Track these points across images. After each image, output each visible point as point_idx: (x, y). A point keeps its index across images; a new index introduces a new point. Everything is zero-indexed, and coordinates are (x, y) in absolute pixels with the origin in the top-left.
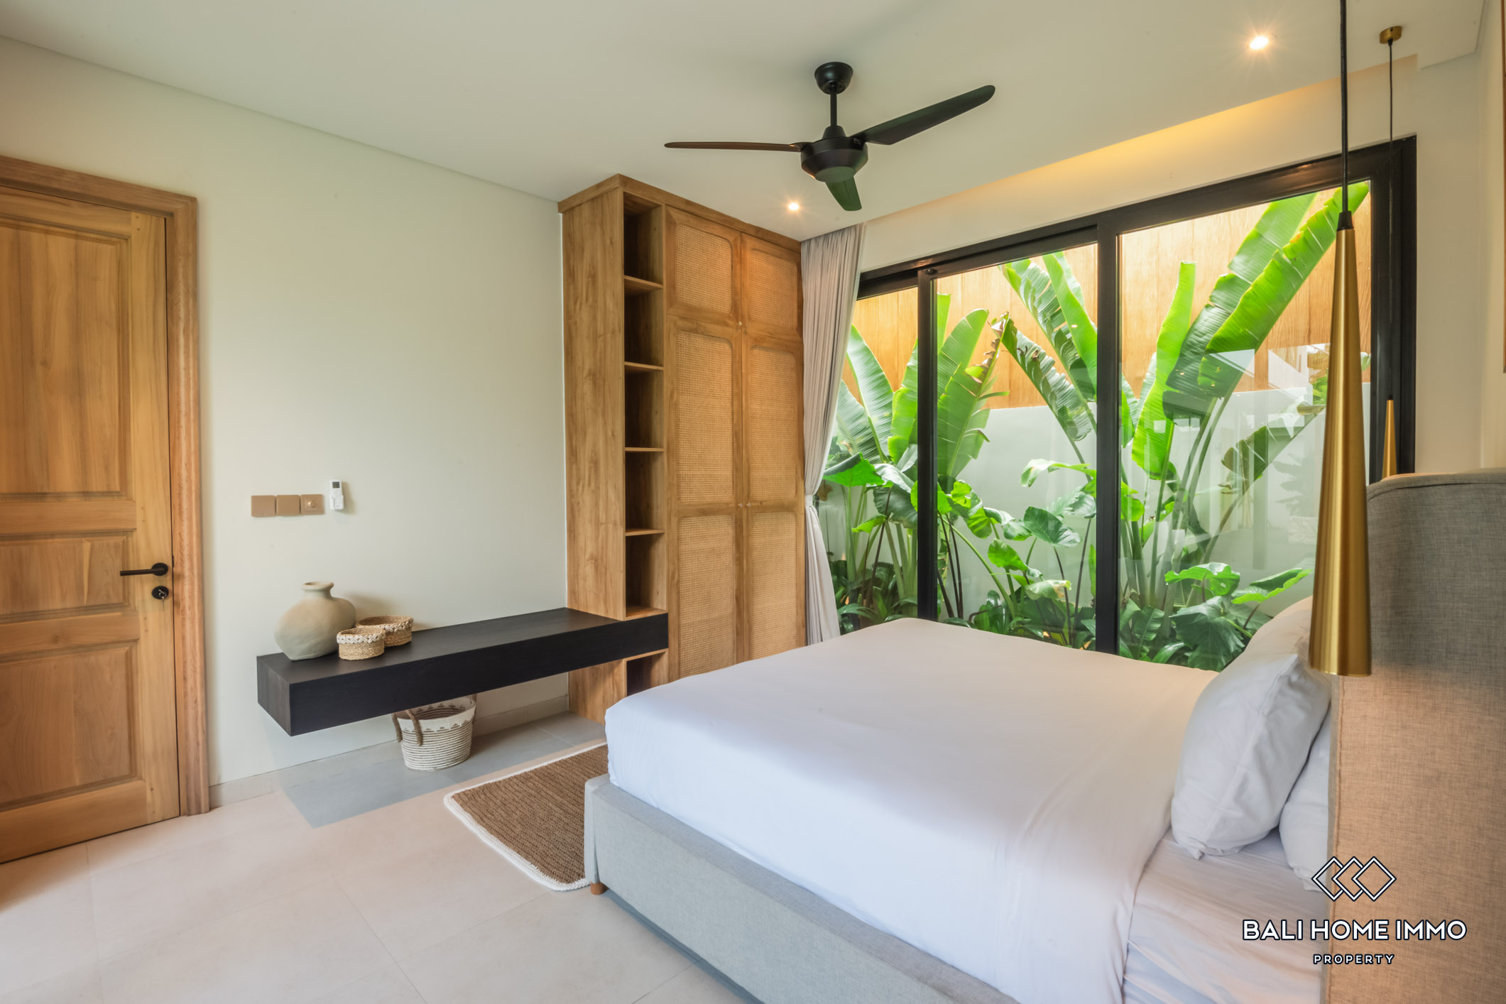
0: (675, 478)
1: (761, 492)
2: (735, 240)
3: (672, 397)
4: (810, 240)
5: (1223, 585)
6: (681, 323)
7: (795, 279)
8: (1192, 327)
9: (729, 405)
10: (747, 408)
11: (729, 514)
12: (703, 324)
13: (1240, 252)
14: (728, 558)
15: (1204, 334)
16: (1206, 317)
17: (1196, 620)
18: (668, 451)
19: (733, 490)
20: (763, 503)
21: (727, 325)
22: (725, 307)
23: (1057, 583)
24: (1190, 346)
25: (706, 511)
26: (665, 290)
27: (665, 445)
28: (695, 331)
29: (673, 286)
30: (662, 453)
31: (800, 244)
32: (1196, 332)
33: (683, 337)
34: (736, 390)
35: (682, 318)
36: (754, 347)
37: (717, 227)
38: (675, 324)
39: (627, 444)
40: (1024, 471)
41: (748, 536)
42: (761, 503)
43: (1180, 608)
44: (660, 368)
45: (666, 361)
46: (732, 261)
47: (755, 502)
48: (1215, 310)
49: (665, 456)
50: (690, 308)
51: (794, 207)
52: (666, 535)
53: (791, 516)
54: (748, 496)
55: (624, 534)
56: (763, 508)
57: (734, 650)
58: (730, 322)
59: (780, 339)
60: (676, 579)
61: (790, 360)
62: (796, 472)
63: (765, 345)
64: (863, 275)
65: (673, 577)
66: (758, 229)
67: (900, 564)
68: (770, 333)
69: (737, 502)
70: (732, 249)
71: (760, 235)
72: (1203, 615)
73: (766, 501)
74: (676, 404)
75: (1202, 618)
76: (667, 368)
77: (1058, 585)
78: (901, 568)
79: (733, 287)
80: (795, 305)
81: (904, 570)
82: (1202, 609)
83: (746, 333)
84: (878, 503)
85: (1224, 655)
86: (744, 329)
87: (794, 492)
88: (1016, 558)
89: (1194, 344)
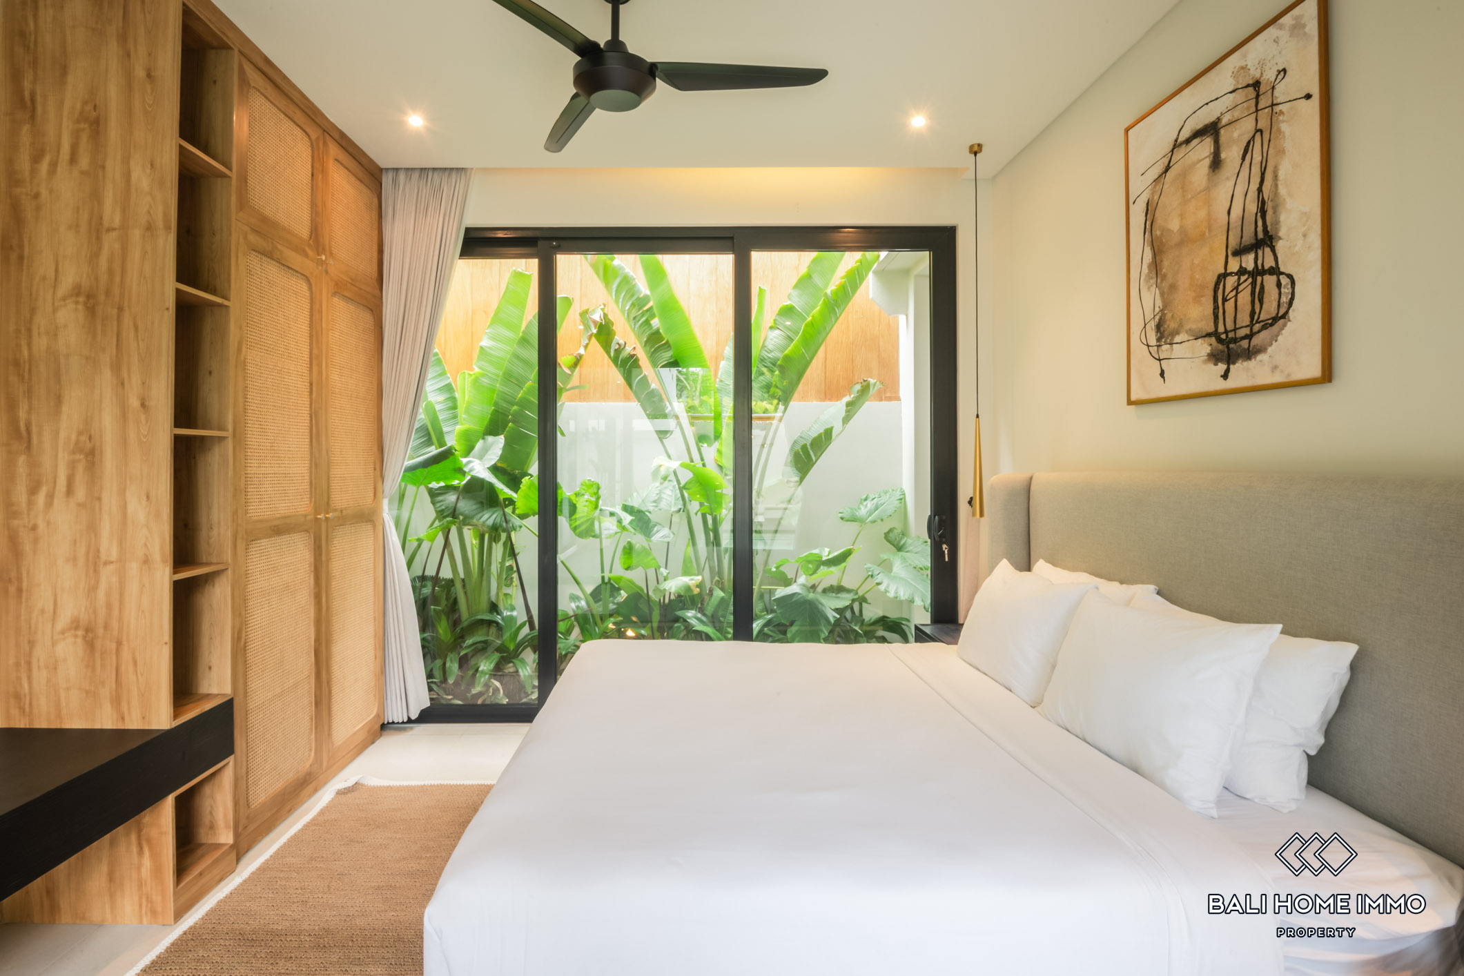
0: (243, 479)
1: (343, 498)
2: (318, 139)
3: (239, 350)
4: (397, 170)
5: (810, 566)
6: (253, 238)
7: (375, 214)
8: (763, 344)
9: (306, 372)
10: (327, 378)
11: (307, 531)
12: (279, 246)
13: (796, 287)
14: (304, 597)
15: (771, 351)
16: (771, 337)
17: (794, 599)
18: (234, 436)
19: (311, 494)
20: (344, 511)
21: (307, 256)
22: (303, 230)
23: (692, 580)
24: (762, 360)
25: (279, 529)
26: (234, 181)
27: (230, 427)
28: (268, 254)
29: (244, 179)
30: (221, 439)
31: (381, 170)
32: (766, 349)
33: (254, 259)
34: (315, 351)
35: (254, 231)
36: (335, 294)
37: (298, 112)
38: (245, 238)
39: (178, 423)
40: (653, 469)
41: (328, 560)
42: (341, 511)
43: (776, 589)
44: (226, 303)
45: (233, 294)
46: (312, 167)
47: (335, 510)
48: (777, 332)
49: (229, 444)
50: (264, 220)
51: (416, 121)
52: (230, 572)
53: (369, 527)
54: (328, 504)
55: (171, 578)
56: (344, 519)
57: (311, 729)
58: (310, 253)
59: (361, 289)
60: (243, 640)
61: (367, 318)
62: (375, 469)
63: (346, 294)
64: (468, 230)
65: (239, 638)
66: (343, 135)
67: (462, 576)
68: (352, 279)
69: (317, 512)
70: (313, 151)
71: (344, 143)
72: (799, 594)
73: (346, 509)
74: (245, 363)
75: (800, 596)
76: (234, 304)
77: (693, 582)
78: (463, 580)
79: (313, 204)
80: (375, 248)
81: (467, 582)
82: (794, 589)
83: (327, 272)
84: (438, 505)
85: (825, 626)
86: (324, 266)
87: (372, 495)
88: (651, 557)
89: (765, 359)
